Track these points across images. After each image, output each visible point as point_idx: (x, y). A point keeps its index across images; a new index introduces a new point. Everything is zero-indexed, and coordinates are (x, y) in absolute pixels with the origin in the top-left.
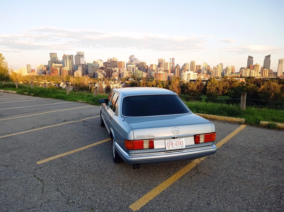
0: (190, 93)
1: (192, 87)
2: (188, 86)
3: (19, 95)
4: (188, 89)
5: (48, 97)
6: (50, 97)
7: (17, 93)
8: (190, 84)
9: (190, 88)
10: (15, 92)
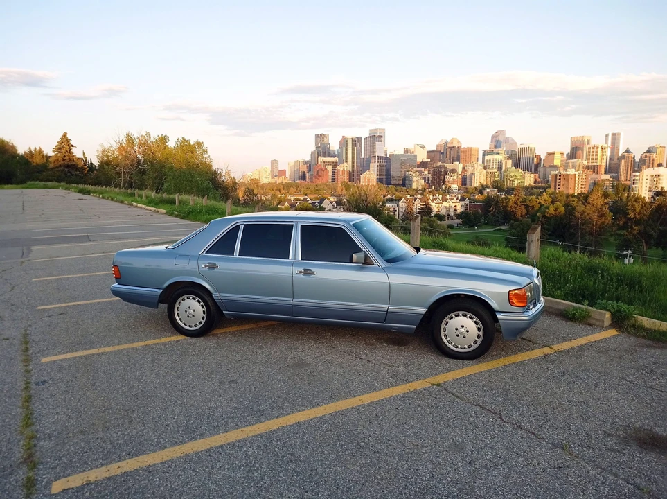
0: (631, 227)
1: (637, 211)
2: (628, 209)
3: (166, 216)
4: (625, 217)
5: (196, 220)
6: (199, 220)
7: (166, 213)
8: (635, 203)
9: (631, 215)
10: (164, 211)
